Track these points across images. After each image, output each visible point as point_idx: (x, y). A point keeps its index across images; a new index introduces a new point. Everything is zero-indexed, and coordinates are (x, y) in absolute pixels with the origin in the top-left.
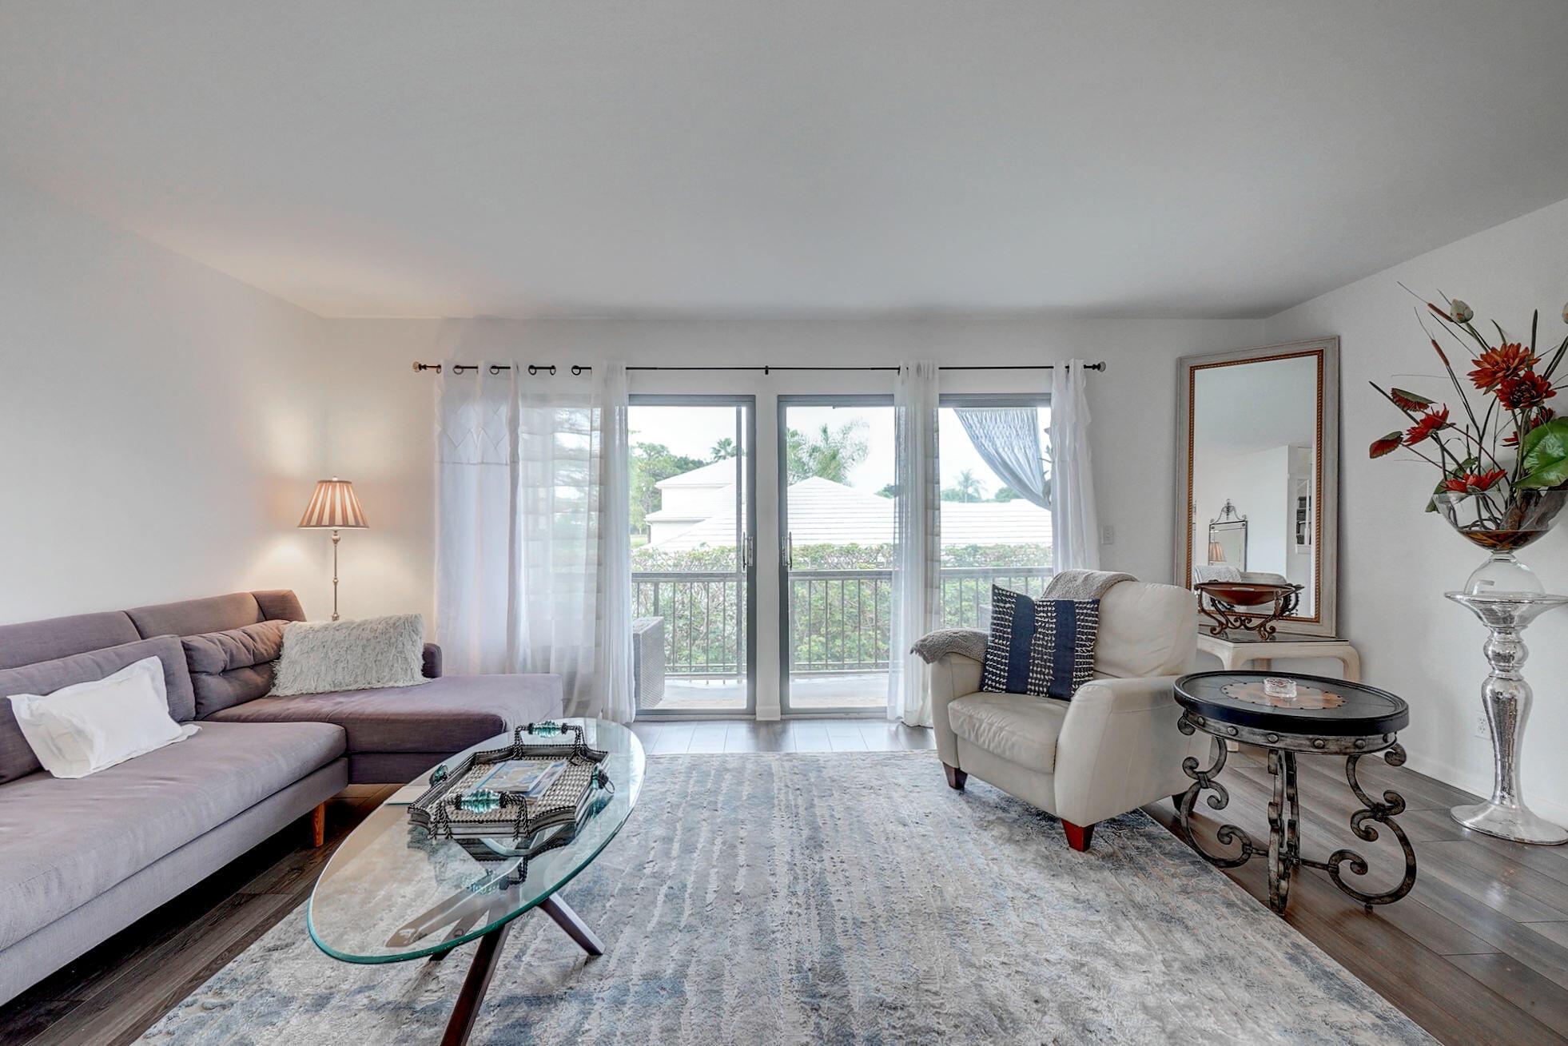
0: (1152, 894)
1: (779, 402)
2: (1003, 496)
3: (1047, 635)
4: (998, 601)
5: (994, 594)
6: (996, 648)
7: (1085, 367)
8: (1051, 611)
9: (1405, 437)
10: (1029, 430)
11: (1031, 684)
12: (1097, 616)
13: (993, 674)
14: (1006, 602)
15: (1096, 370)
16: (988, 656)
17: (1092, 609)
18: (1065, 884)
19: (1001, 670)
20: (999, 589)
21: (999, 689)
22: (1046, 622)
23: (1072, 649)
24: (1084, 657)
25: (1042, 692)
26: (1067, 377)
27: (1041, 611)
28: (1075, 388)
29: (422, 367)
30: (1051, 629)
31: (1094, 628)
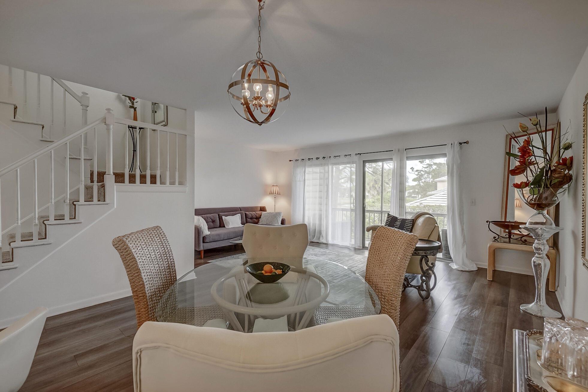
5: (388, 216)
7: (460, 143)
8: (400, 221)
12: (412, 224)
14: (390, 218)
15: (465, 143)
17: (410, 221)
26: (451, 148)
28: (454, 151)
29: (290, 161)
30: (398, 226)
31: (410, 227)
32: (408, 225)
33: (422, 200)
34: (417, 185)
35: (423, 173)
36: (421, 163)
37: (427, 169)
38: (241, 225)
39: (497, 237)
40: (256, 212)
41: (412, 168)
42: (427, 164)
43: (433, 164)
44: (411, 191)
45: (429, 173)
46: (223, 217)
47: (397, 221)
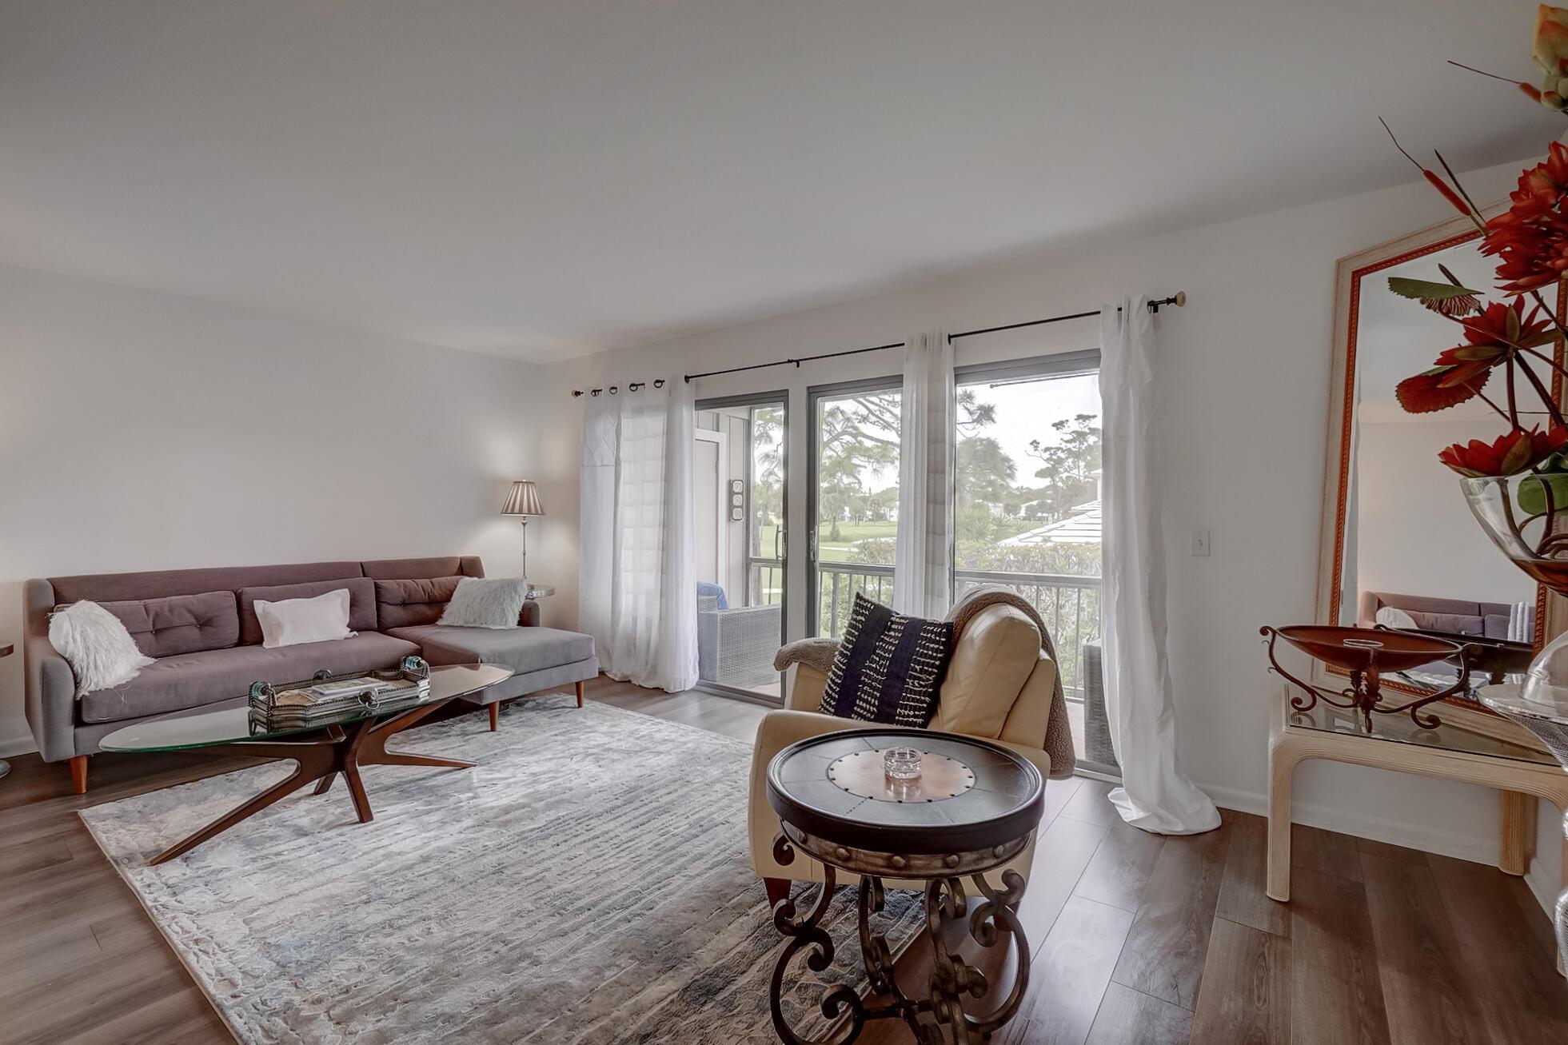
1: (811, 394)
3: (884, 658)
6: (836, 666)
7: (1153, 303)
8: (900, 631)
12: (944, 644)
13: (827, 694)
14: (858, 614)
15: (1173, 304)
16: (830, 673)
19: (834, 691)
21: (828, 711)
22: (890, 643)
24: (915, 693)
26: (1119, 323)
27: (892, 630)
28: (1128, 338)
29: (577, 394)
30: (889, 651)
31: (935, 658)
32: (928, 648)
33: (1053, 529)
34: (1047, 487)
35: (1062, 455)
36: (1058, 429)
37: (1074, 444)
38: (345, 632)
39: (1307, 700)
40: (434, 580)
41: (1035, 441)
42: (1073, 432)
43: (1088, 431)
44: (1035, 503)
45: (1077, 455)
46: (260, 606)
47: (890, 629)
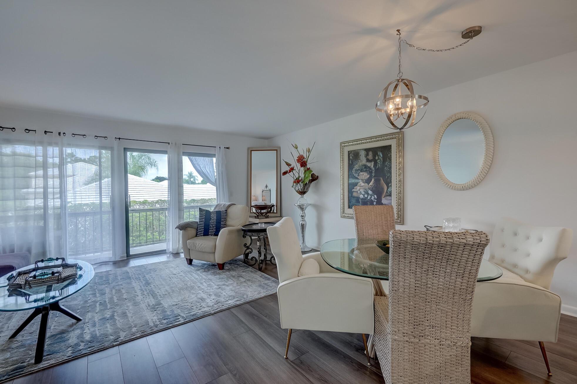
0: (236, 274)
1: (124, 150)
2: (203, 182)
3: (214, 220)
4: (201, 212)
5: (200, 210)
6: (200, 225)
7: (225, 148)
8: (215, 214)
9: (288, 172)
10: (211, 163)
11: (210, 233)
12: (226, 214)
13: (200, 231)
14: (203, 212)
16: (198, 227)
17: (225, 212)
18: (218, 276)
19: (202, 230)
20: (201, 209)
21: (201, 235)
22: (214, 217)
23: (220, 223)
24: (223, 225)
25: (213, 235)
26: (220, 150)
27: (212, 214)
28: (222, 153)
32: (224, 215)
